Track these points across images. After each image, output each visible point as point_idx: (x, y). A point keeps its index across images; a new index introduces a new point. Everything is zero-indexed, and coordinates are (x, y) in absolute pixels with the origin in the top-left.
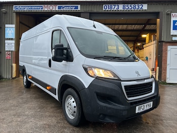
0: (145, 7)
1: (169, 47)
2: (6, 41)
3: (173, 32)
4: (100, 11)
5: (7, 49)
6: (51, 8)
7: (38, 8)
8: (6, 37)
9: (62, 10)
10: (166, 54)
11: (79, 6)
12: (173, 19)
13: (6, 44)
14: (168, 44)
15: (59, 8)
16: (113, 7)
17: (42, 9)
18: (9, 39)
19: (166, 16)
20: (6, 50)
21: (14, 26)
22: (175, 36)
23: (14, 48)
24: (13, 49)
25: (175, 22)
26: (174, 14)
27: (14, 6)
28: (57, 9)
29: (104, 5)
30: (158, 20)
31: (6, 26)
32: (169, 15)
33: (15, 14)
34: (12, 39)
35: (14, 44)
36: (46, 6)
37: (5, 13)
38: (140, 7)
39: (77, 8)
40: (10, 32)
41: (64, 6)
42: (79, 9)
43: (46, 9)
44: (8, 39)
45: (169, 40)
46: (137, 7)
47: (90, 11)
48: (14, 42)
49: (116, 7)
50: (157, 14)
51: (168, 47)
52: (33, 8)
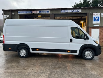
0: (80, 11)
1: (92, 30)
3: (94, 22)
4: (59, 13)
6: (36, 12)
7: (30, 12)
11: (49, 11)
12: (93, 16)
14: (92, 28)
15: (40, 12)
16: (65, 11)
19: (90, 15)
22: (95, 24)
26: (94, 14)
27: (18, 11)
28: (39, 13)
29: (61, 10)
30: (87, 17)
32: (92, 14)
33: (19, 15)
38: (78, 11)
39: (48, 12)
42: (49, 12)
46: (76, 11)
47: (54, 13)
49: (67, 11)
50: (86, 14)
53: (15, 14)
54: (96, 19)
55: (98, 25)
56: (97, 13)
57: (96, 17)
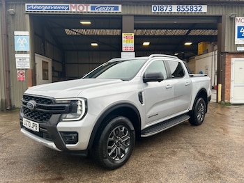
0: (204, 9)
1: (234, 60)
2: (17, 56)
3: (238, 41)
5: (18, 66)
6: (81, 8)
7: (63, 8)
8: (16, 50)
9: (96, 11)
10: (230, 68)
11: (120, 6)
12: (237, 25)
13: (17, 60)
14: (232, 56)
15: (93, 8)
16: (165, 8)
17: (68, 9)
18: (22, 52)
19: (229, 20)
20: (17, 68)
21: (27, 33)
22: (241, 45)
23: (29, 64)
24: (28, 66)
25: (239, 28)
26: (238, 18)
27: (26, 4)
28: (89, 10)
29: (153, 6)
31: (16, 33)
33: (27, 17)
34: (25, 52)
35: (28, 60)
36: (74, 5)
37: (12, 15)
39: (117, 8)
40: (22, 42)
42: (120, 10)
43: (74, 10)
44: (19, 52)
45: (233, 51)
46: (194, 9)
47: (135, 14)
48: (28, 56)
50: (219, 18)
51: (232, 59)
52: (55, 8)
53: (17, 12)
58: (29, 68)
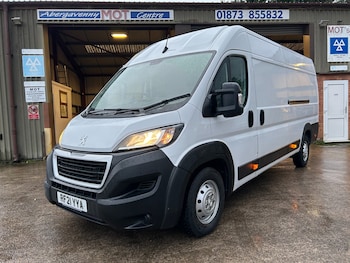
0: (286, 15)
2: (26, 84)
3: (331, 58)
5: (29, 99)
6: (117, 15)
7: (91, 15)
8: (25, 76)
9: (139, 19)
10: (322, 94)
11: (171, 12)
12: (330, 36)
13: (27, 90)
14: (324, 78)
15: (133, 15)
16: (233, 14)
17: (99, 17)
18: (33, 79)
19: (318, 30)
20: (27, 101)
21: (41, 51)
22: (335, 63)
23: (44, 96)
24: (43, 98)
26: (331, 27)
27: (38, 11)
28: (129, 18)
29: (216, 11)
30: (307, 38)
31: (24, 51)
32: (323, 29)
33: (41, 27)
34: (39, 79)
35: (43, 90)
36: (106, 11)
37: (18, 25)
38: (278, 15)
39: (167, 15)
40: (34, 64)
41: (142, 11)
43: (107, 18)
44: (29, 79)
45: (326, 72)
46: (272, 15)
47: (192, 22)
48: (43, 84)
49: (238, 15)
50: (304, 28)
52: (80, 15)
53: (25, 21)
54: (339, 45)
55: (344, 68)
56: (339, 23)
57: (339, 39)
58: (44, 100)
